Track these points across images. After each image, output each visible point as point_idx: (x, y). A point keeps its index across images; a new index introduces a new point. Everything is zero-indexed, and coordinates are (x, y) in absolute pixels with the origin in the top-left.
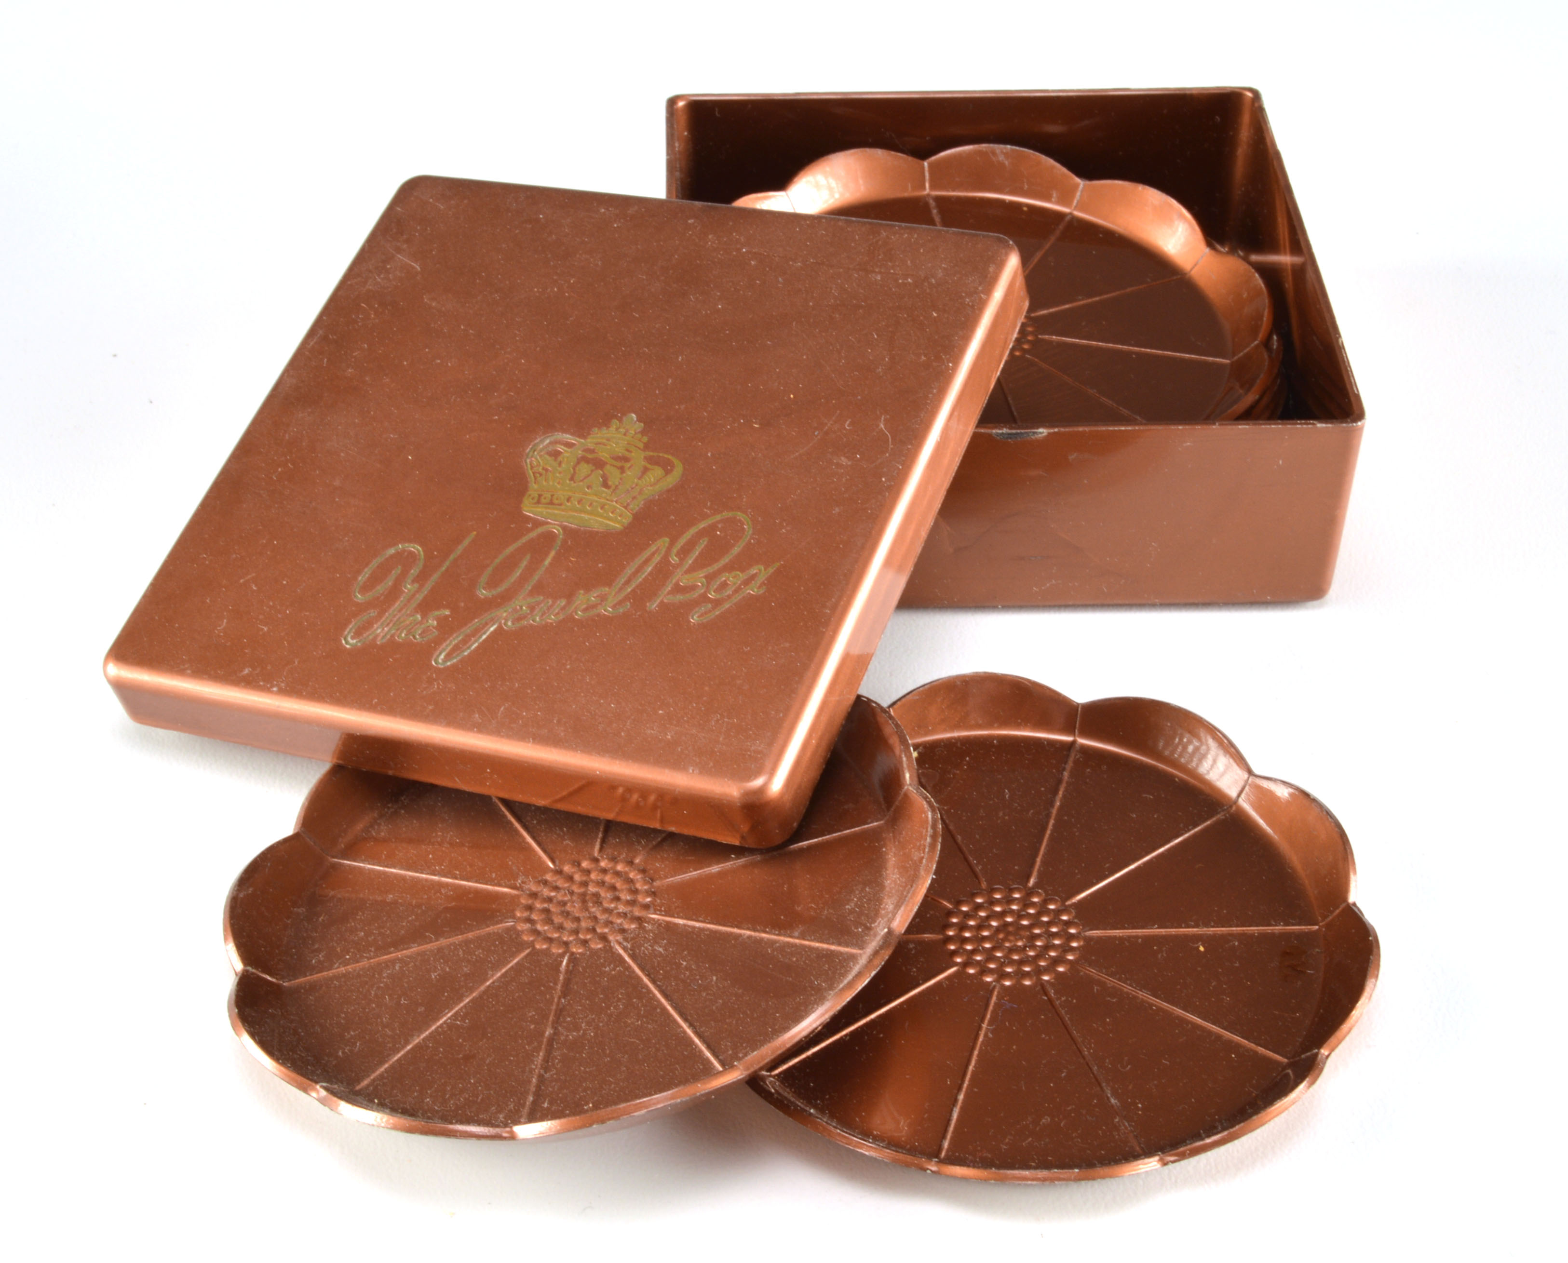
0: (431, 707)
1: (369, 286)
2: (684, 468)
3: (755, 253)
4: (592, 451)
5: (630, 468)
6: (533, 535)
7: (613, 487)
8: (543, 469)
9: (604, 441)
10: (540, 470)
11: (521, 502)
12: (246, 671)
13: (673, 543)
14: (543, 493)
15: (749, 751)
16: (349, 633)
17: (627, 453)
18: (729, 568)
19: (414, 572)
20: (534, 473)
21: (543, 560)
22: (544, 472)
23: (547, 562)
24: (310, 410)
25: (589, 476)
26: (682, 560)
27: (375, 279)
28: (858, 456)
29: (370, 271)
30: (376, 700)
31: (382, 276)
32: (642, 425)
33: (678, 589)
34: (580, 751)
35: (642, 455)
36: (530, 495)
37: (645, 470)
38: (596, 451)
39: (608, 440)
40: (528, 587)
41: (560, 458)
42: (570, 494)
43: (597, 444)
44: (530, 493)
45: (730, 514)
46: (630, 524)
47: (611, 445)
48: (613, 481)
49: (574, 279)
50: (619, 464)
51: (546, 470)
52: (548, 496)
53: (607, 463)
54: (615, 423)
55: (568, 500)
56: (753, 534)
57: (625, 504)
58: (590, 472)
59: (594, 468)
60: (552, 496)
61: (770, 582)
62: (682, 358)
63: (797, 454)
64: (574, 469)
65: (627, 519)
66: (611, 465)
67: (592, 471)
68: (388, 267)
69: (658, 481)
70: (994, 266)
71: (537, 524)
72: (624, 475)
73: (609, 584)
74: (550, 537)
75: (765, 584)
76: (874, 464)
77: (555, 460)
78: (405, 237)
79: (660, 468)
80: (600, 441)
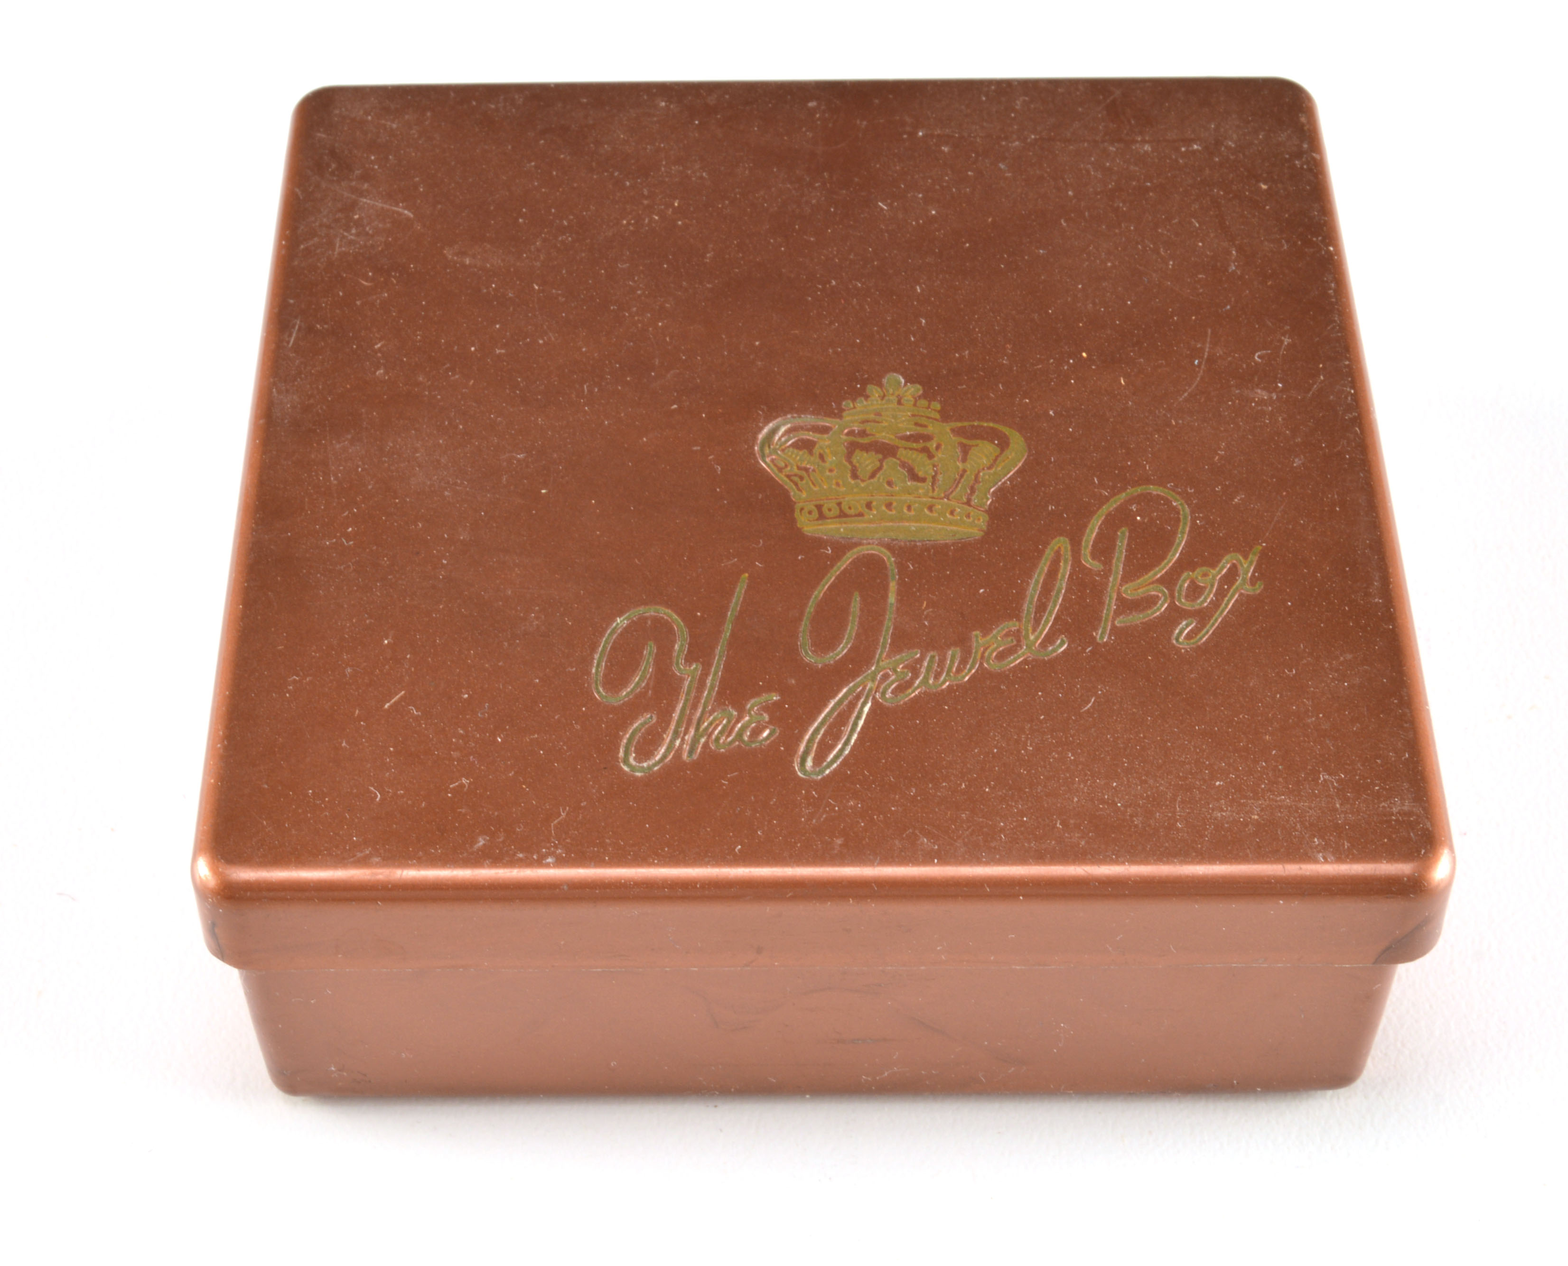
0: (839, 841)
1: (339, 248)
2: (1027, 439)
3: (938, 136)
4: (863, 433)
5: (938, 447)
6: (843, 564)
7: (930, 479)
8: (799, 468)
9: (872, 416)
10: (795, 470)
11: (793, 521)
12: (481, 842)
13: (1076, 544)
14: (822, 502)
15: (1393, 814)
16: (627, 753)
17: (920, 430)
18: (1186, 563)
19: (679, 647)
20: (788, 476)
21: (885, 597)
22: (804, 474)
23: (892, 599)
24: (349, 437)
25: (880, 468)
26: (1107, 562)
27: (344, 237)
28: (1280, 385)
29: (329, 227)
30: (740, 847)
31: (354, 231)
32: (919, 386)
33: (1126, 606)
34: (1128, 862)
35: (947, 427)
36: (802, 509)
37: (966, 450)
38: (868, 432)
39: (878, 414)
40: (886, 637)
41: (817, 450)
42: (869, 498)
43: (864, 422)
44: (798, 506)
45: (1139, 490)
46: (989, 525)
47: (886, 421)
48: (924, 467)
49: (677, 201)
50: (921, 444)
51: (806, 470)
52: (832, 504)
53: (898, 448)
54: (874, 391)
55: (869, 506)
56: (1192, 512)
57: (965, 500)
58: (878, 464)
59: (880, 456)
60: (839, 504)
61: (1261, 574)
62: (921, 287)
63: (1186, 394)
64: (851, 463)
65: (982, 521)
66: (905, 448)
67: (881, 461)
68: (356, 217)
69: (995, 460)
70: (1304, 115)
71: (841, 548)
72: (936, 459)
73: (1015, 614)
74: (873, 564)
75: (1258, 579)
76: (1311, 393)
77: (811, 453)
78: (358, 172)
79: (985, 442)
80: (866, 417)
